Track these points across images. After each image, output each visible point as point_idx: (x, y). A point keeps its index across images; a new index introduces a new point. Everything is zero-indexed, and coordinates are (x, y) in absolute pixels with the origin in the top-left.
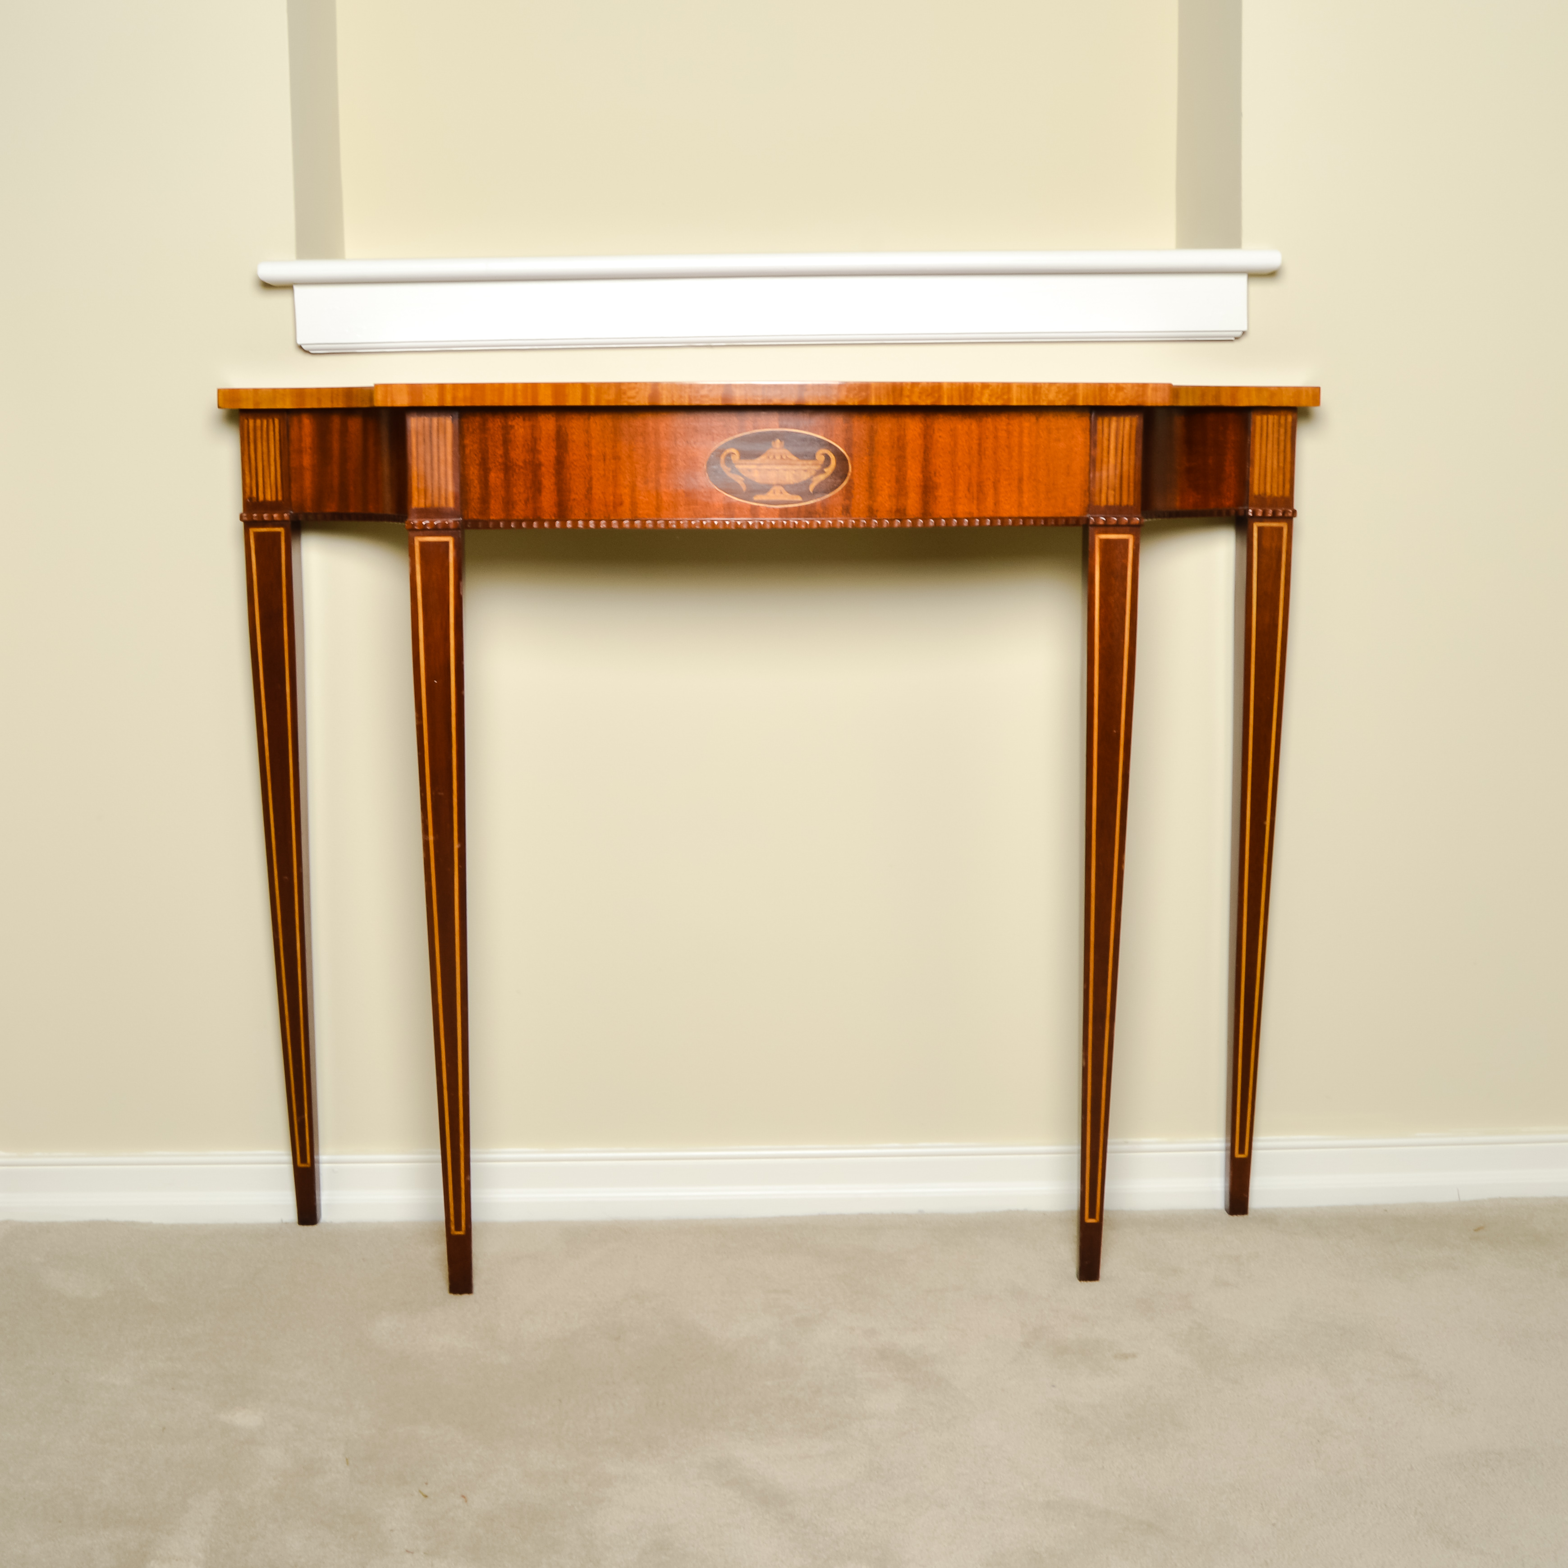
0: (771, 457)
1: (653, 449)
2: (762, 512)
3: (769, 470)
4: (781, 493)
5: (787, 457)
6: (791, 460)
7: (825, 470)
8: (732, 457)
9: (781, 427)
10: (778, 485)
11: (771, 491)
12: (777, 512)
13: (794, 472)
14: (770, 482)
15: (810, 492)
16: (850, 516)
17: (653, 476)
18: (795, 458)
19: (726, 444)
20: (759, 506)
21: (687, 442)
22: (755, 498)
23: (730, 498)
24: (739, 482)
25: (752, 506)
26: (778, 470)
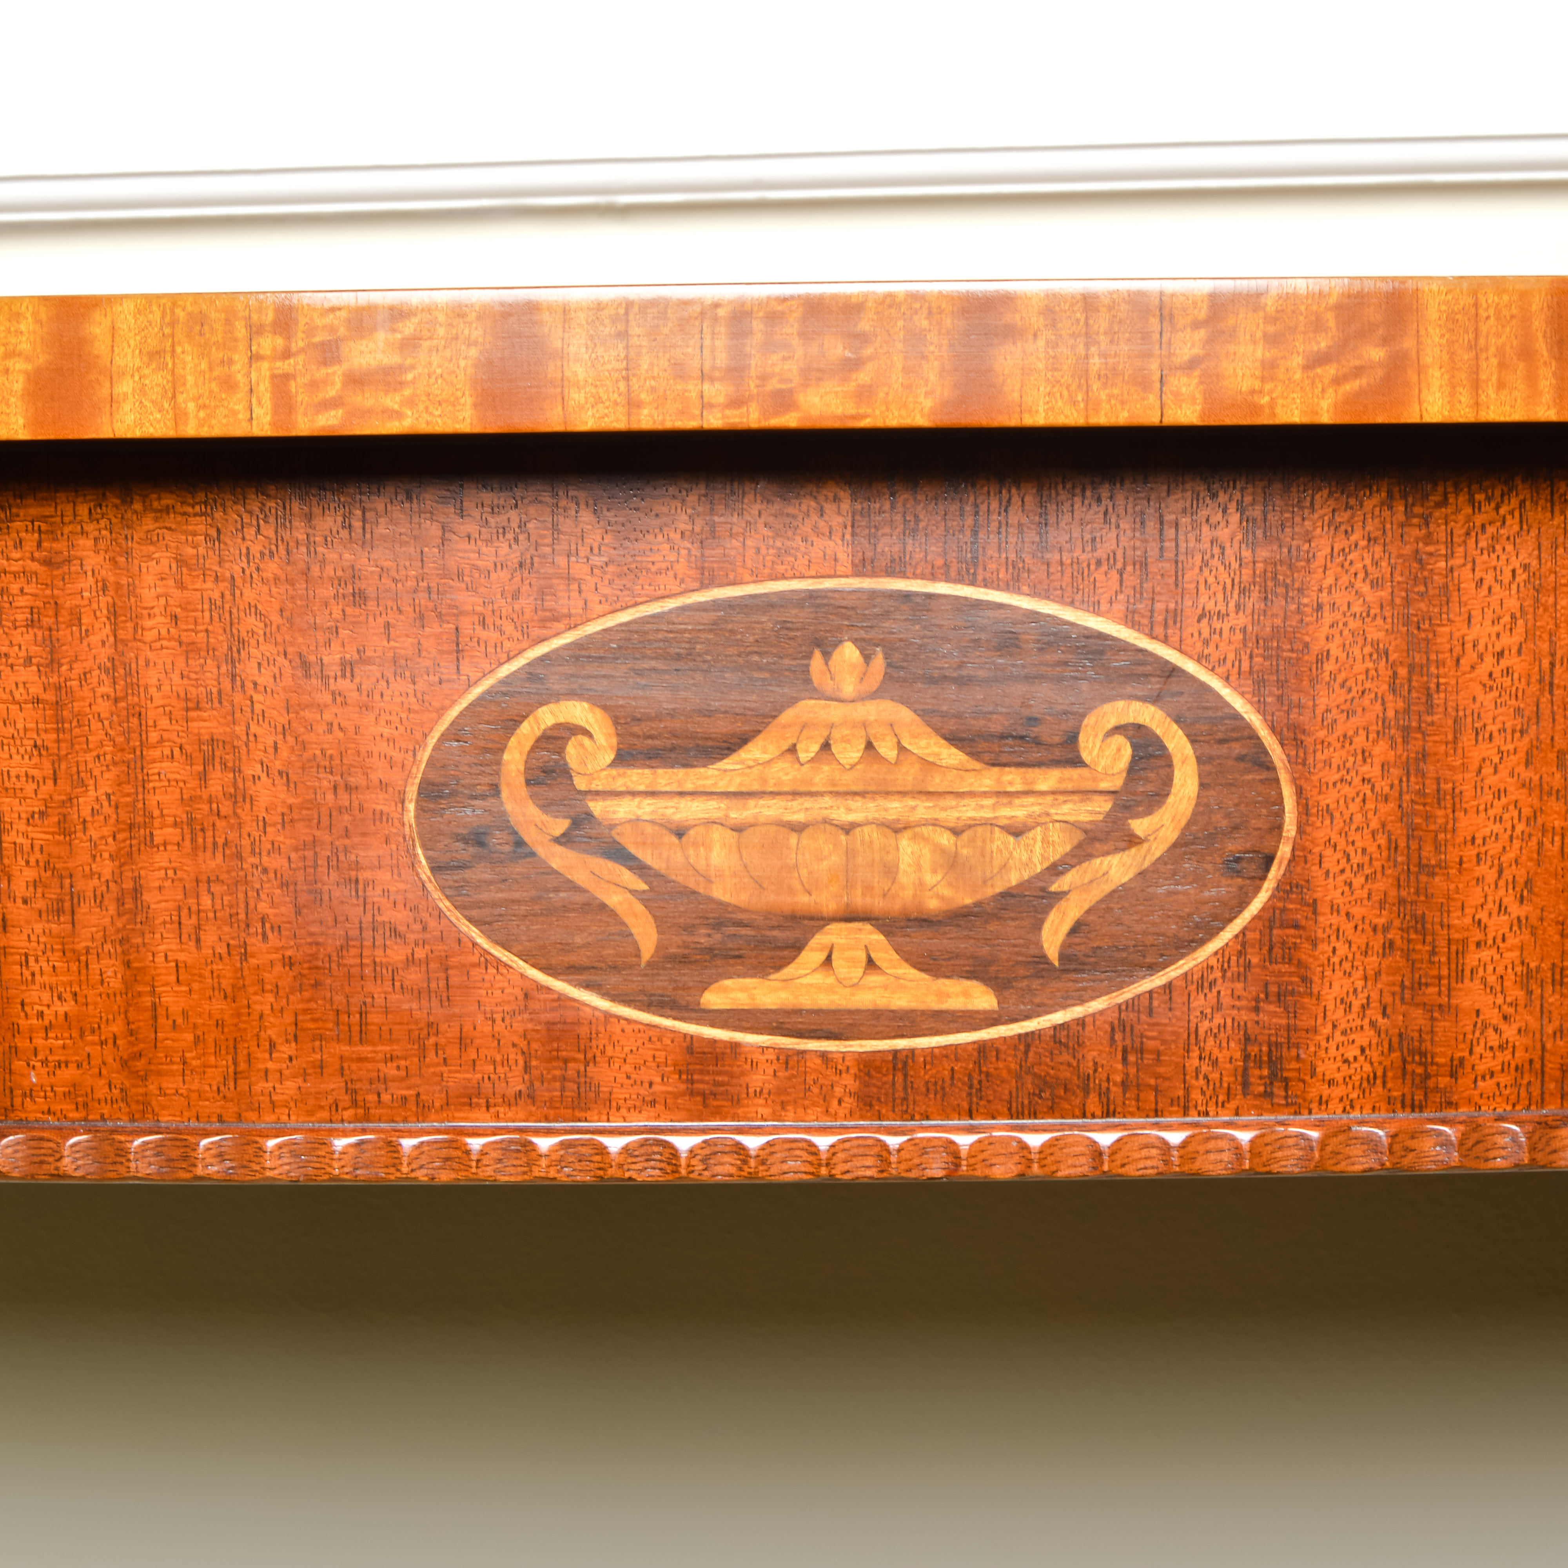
0: (809, 750)
1: (103, 707)
2: (757, 1080)
3: (798, 828)
4: (871, 964)
5: (901, 749)
6: (928, 765)
7: (1139, 826)
8: (572, 752)
9: (862, 568)
10: (850, 917)
11: (811, 956)
12: (849, 1081)
13: (945, 839)
14: (803, 901)
15: (1043, 958)
16: (1297, 1106)
17: (107, 868)
18: (952, 756)
19: (531, 673)
20: (735, 1046)
21: (305, 665)
22: (713, 999)
23: (562, 999)
24: (614, 899)
25: (691, 1044)
26: (848, 829)
